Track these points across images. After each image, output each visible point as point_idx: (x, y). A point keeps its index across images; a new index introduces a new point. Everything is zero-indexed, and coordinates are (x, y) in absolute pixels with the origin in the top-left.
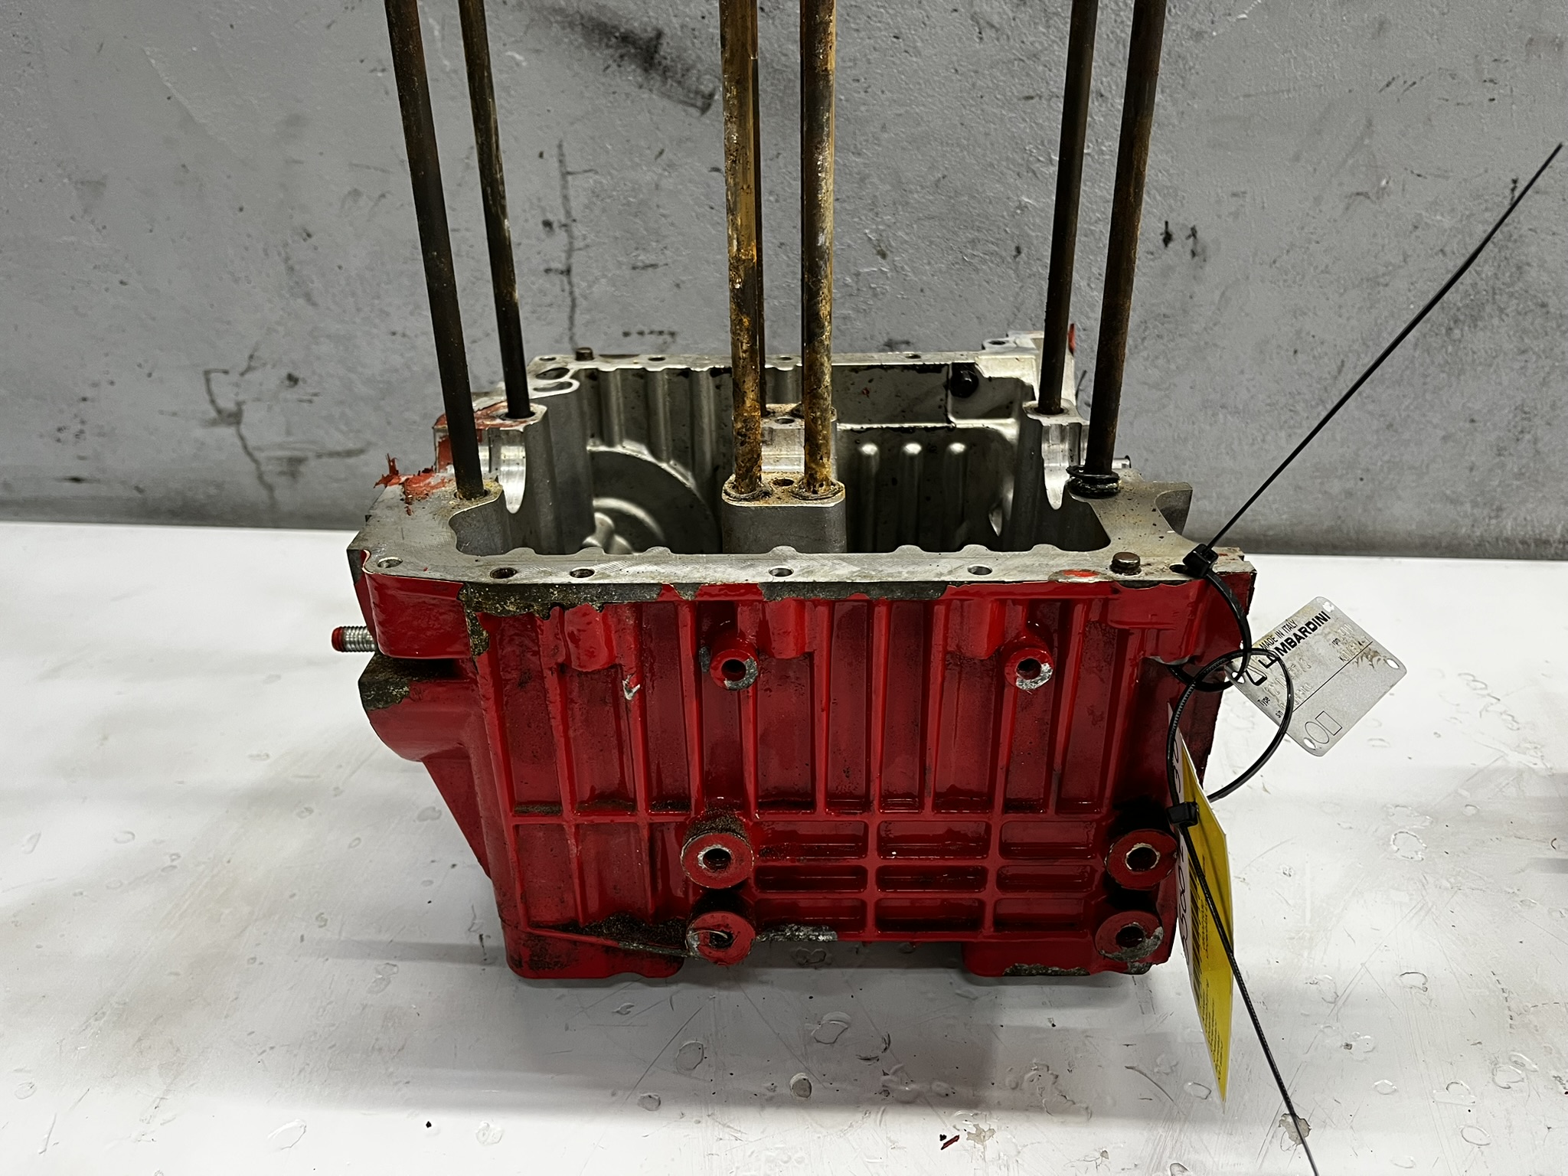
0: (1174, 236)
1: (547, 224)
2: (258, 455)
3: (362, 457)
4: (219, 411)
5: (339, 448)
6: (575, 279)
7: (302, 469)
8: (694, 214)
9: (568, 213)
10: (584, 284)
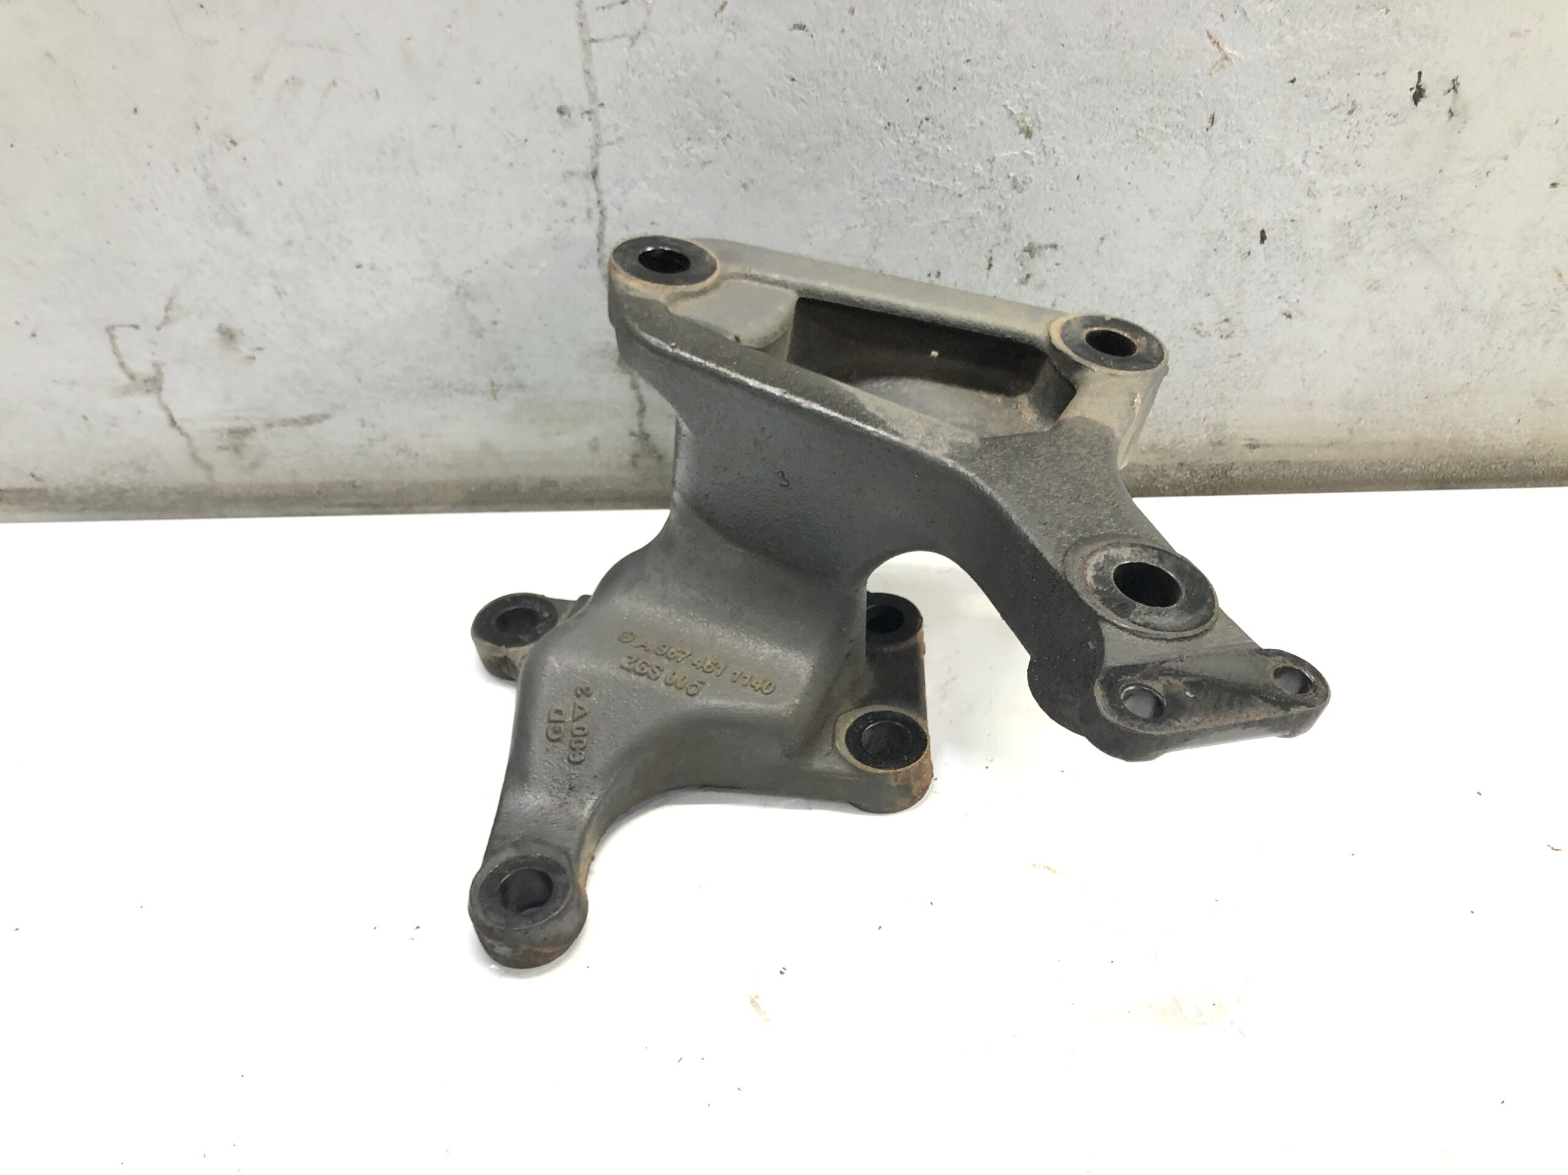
0: (1427, 93)
1: (561, 111)
2: (187, 427)
3: (326, 423)
4: (132, 377)
5: (295, 415)
6: (604, 181)
7: (248, 441)
8: (769, 89)
9: (593, 96)
10: (617, 191)
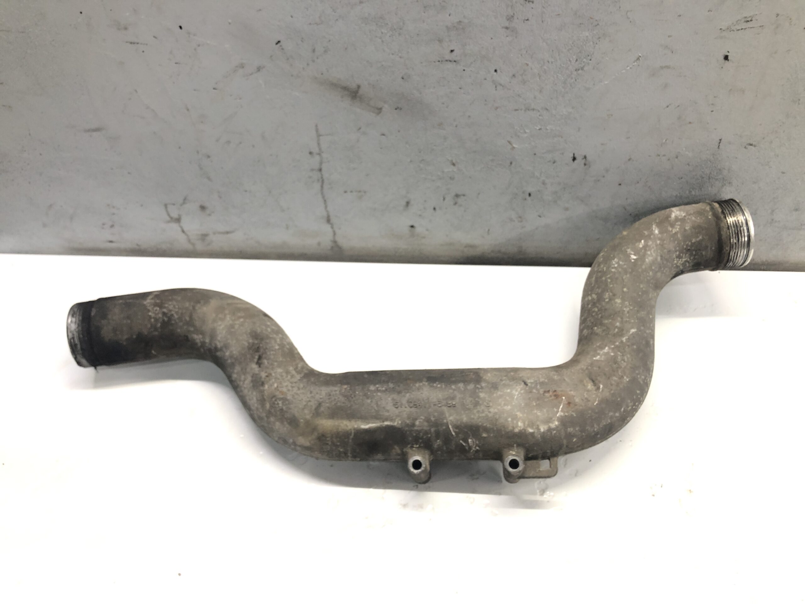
0: (577, 159)
1: (311, 153)
2: (188, 233)
3: (233, 233)
4: (171, 218)
5: (223, 231)
6: (323, 173)
7: (207, 238)
9: (320, 149)
10: (327, 175)
